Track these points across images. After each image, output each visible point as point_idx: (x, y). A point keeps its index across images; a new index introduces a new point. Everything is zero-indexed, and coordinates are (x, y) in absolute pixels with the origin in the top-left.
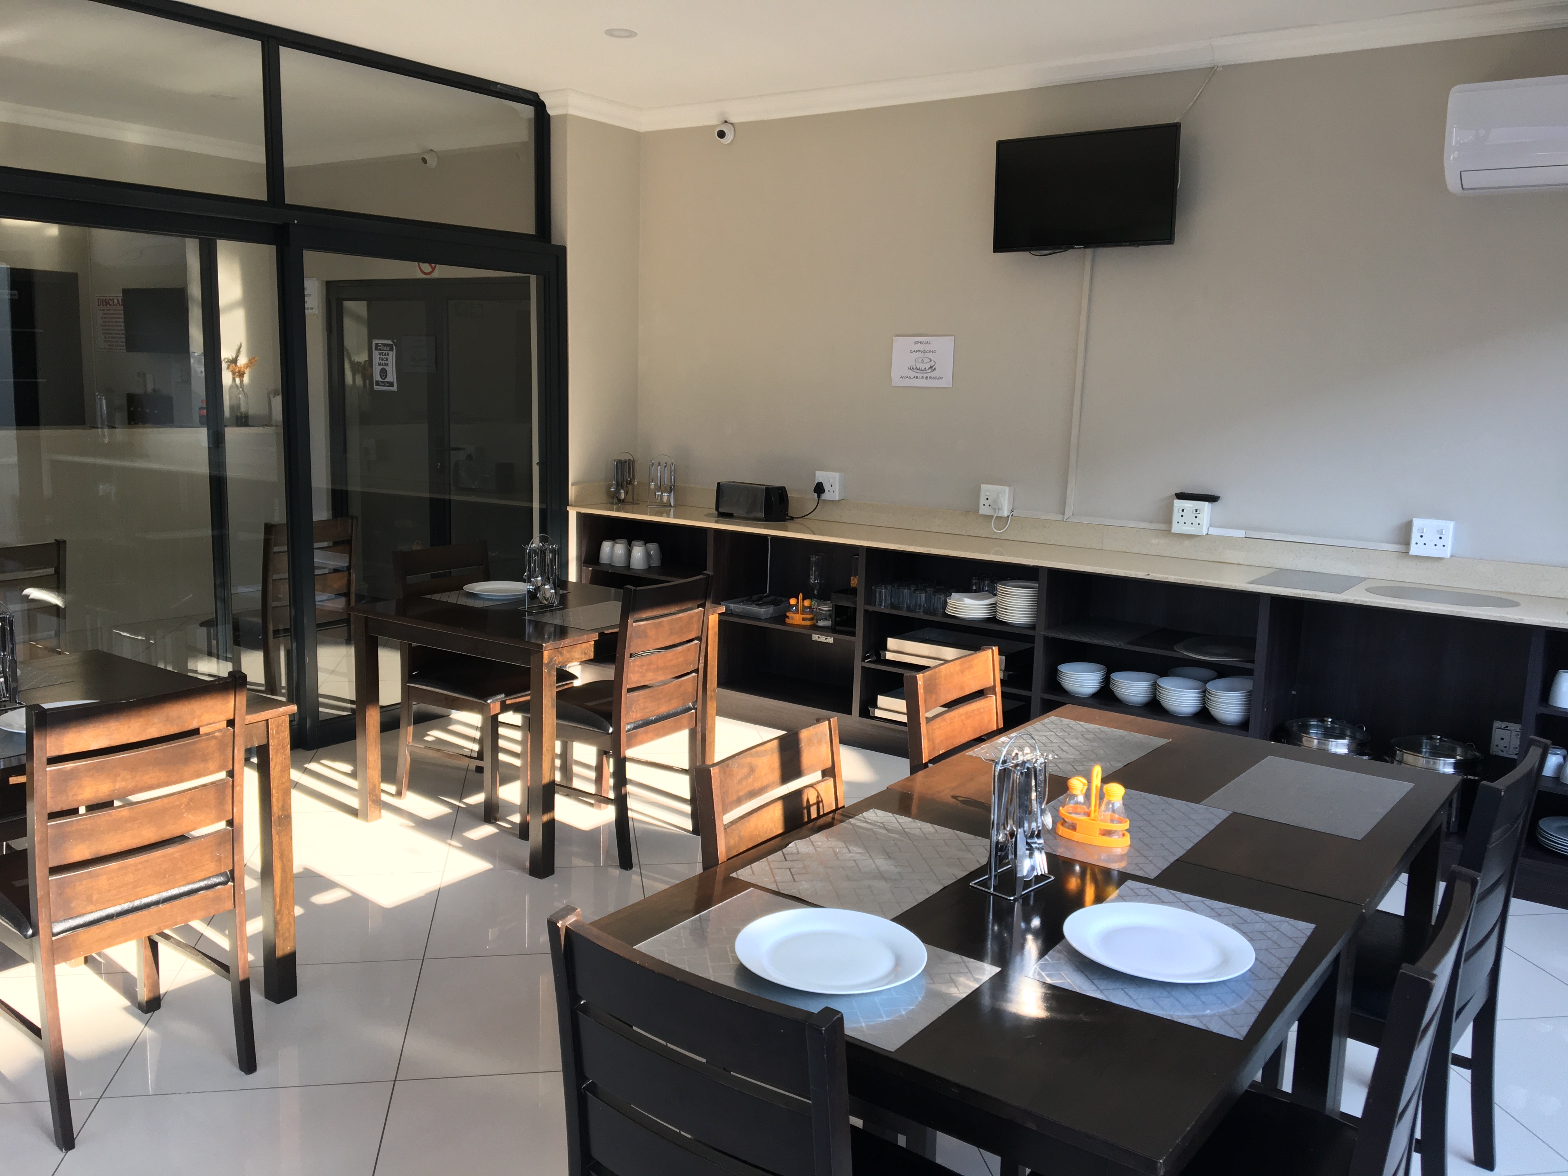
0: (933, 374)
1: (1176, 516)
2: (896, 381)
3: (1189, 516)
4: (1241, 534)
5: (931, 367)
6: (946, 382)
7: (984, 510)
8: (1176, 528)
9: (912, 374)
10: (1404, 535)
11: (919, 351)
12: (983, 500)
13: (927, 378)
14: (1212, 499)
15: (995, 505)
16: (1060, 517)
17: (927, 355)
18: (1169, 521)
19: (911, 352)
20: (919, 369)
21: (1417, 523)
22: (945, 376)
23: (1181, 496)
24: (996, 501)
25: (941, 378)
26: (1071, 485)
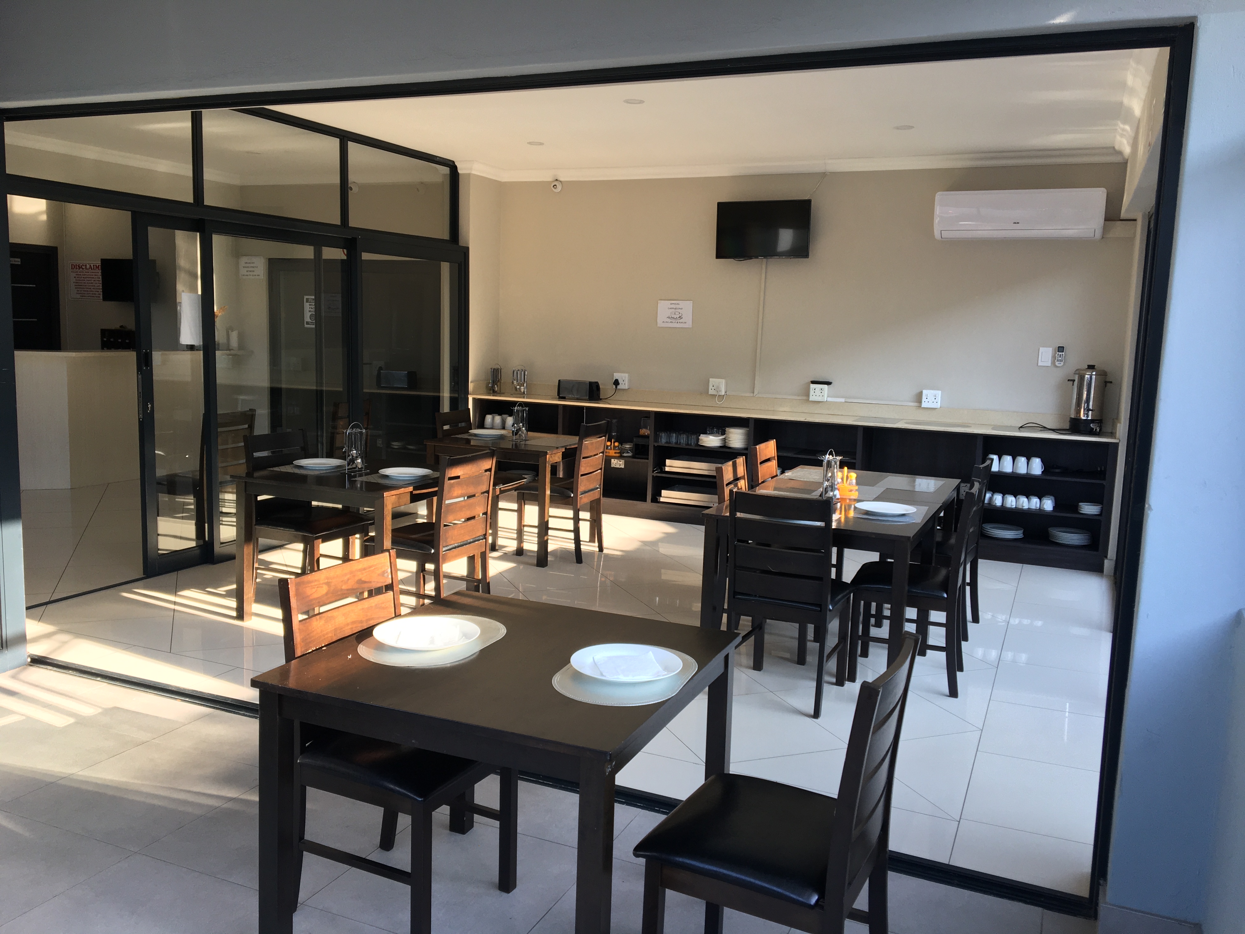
0: (681, 321)
1: (812, 392)
2: (660, 324)
3: (818, 392)
4: (843, 400)
5: (680, 317)
6: (689, 324)
7: (711, 392)
8: (811, 399)
9: (669, 320)
10: (919, 398)
11: (673, 308)
12: (711, 387)
13: (677, 322)
14: (828, 383)
15: (717, 389)
16: (752, 395)
17: (677, 310)
18: (808, 395)
19: (669, 309)
20: (673, 318)
21: (925, 392)
22: (688, 320)
23: (813, 382)
24: (718, 387)
25: (685, 323)
26: (757, 377)
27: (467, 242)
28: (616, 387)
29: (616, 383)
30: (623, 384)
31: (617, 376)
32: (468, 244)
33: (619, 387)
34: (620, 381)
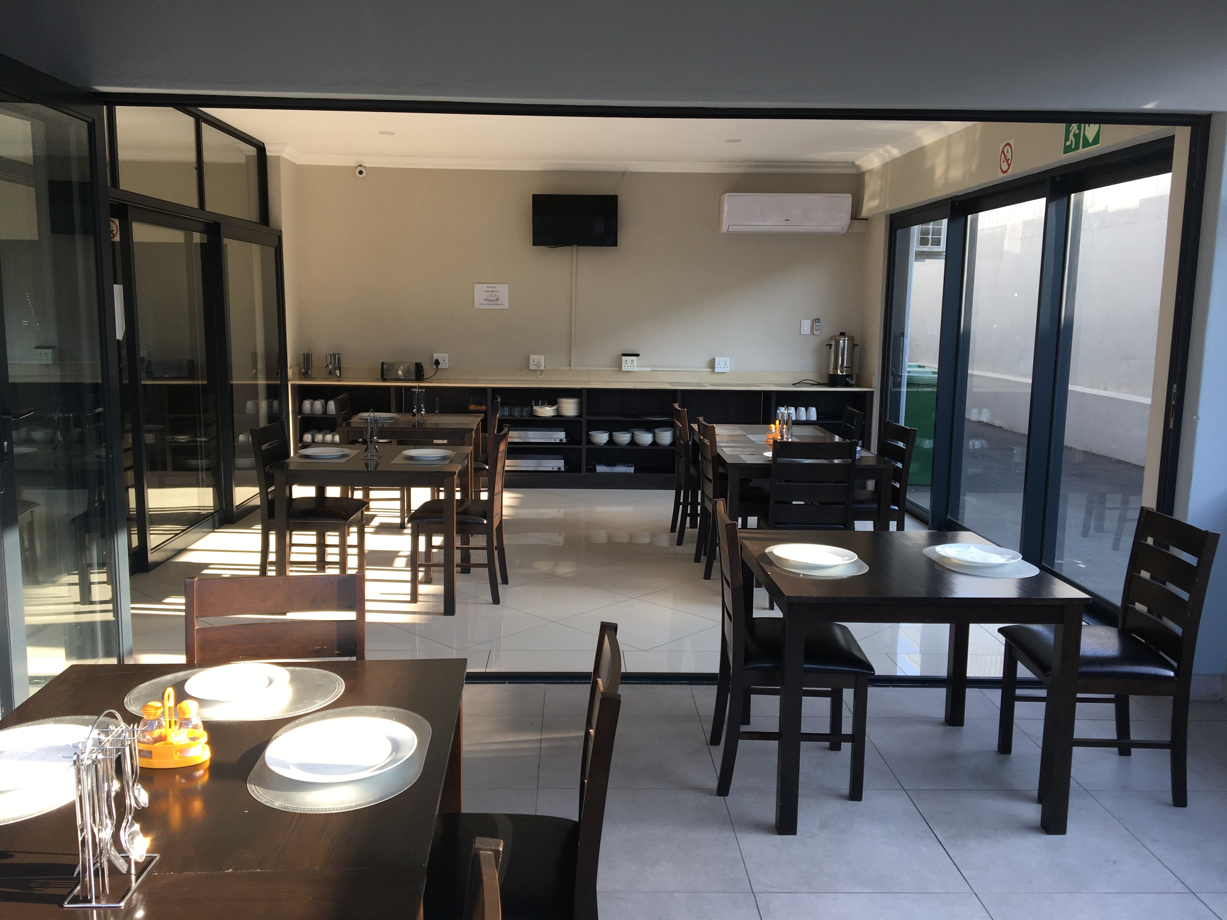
0: (498, 303)
1: (624, 364)
2: (477, 305)
3: (629, 363)
4: (649, 369)
5: (496, 299)
6: (506, 306)
7: (531, 368)
8: (624, 369)
9: (486, 302)
10: (712, 365)
11: (489, 291)
12: (531, 363)
13: (494, 304)
14: (637, 355)
15: (539, 365)
16: (569, 368)
17: (493, 293)
18: (620, 366)
19: (485, 291)
20: (490, 300)
21: (717, 359)
22: (505, 302)
23: (624, 355)
24: (539, 362)
25: (502, 304)
26: (573, 352)
27: (279, 225)
28: (437, 367)
29: (437, 363)
30: (444, 364)
31: (436, 356)
32: (281, 228)
33: (439, 367)
34: (441, 361)
